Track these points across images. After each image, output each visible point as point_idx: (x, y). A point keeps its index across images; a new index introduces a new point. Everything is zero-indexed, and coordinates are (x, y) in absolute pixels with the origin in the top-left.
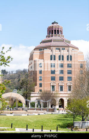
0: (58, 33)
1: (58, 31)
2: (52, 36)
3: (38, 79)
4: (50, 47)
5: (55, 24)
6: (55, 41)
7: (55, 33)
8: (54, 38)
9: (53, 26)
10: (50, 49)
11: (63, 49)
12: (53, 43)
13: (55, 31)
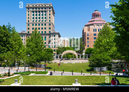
0: (98, 16)
1: (98, 15)
2: (95, 18)
3: (87, 42)
4: (93, 24)
5: (96, 11)
6: (96, 21)
7: (96, 17)
8: (96, 19)
9: (95, 13)
10: (93, 25)
11: (101, 25)
12: (95, 22)
13: (96, 15)
